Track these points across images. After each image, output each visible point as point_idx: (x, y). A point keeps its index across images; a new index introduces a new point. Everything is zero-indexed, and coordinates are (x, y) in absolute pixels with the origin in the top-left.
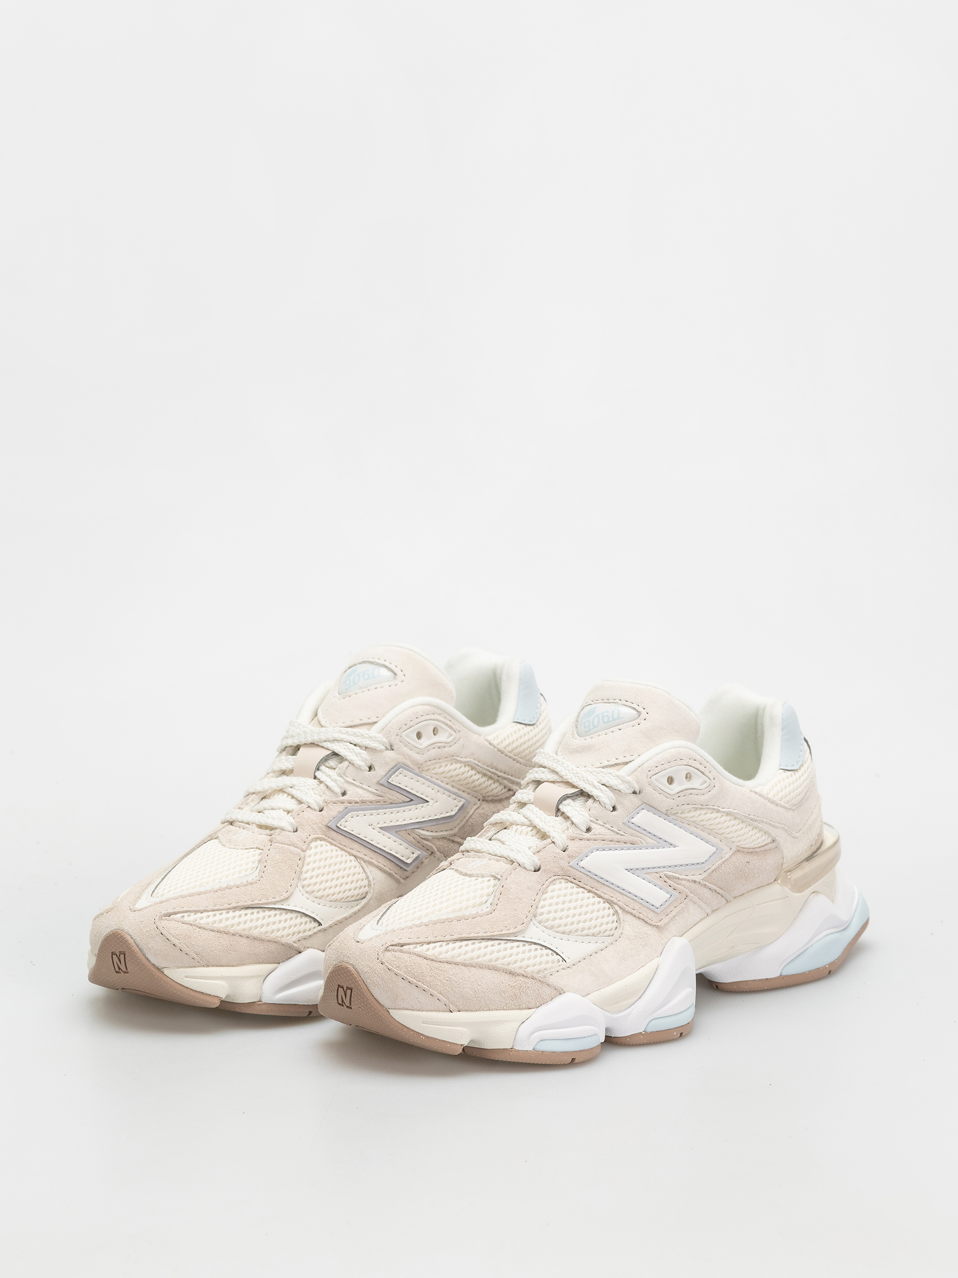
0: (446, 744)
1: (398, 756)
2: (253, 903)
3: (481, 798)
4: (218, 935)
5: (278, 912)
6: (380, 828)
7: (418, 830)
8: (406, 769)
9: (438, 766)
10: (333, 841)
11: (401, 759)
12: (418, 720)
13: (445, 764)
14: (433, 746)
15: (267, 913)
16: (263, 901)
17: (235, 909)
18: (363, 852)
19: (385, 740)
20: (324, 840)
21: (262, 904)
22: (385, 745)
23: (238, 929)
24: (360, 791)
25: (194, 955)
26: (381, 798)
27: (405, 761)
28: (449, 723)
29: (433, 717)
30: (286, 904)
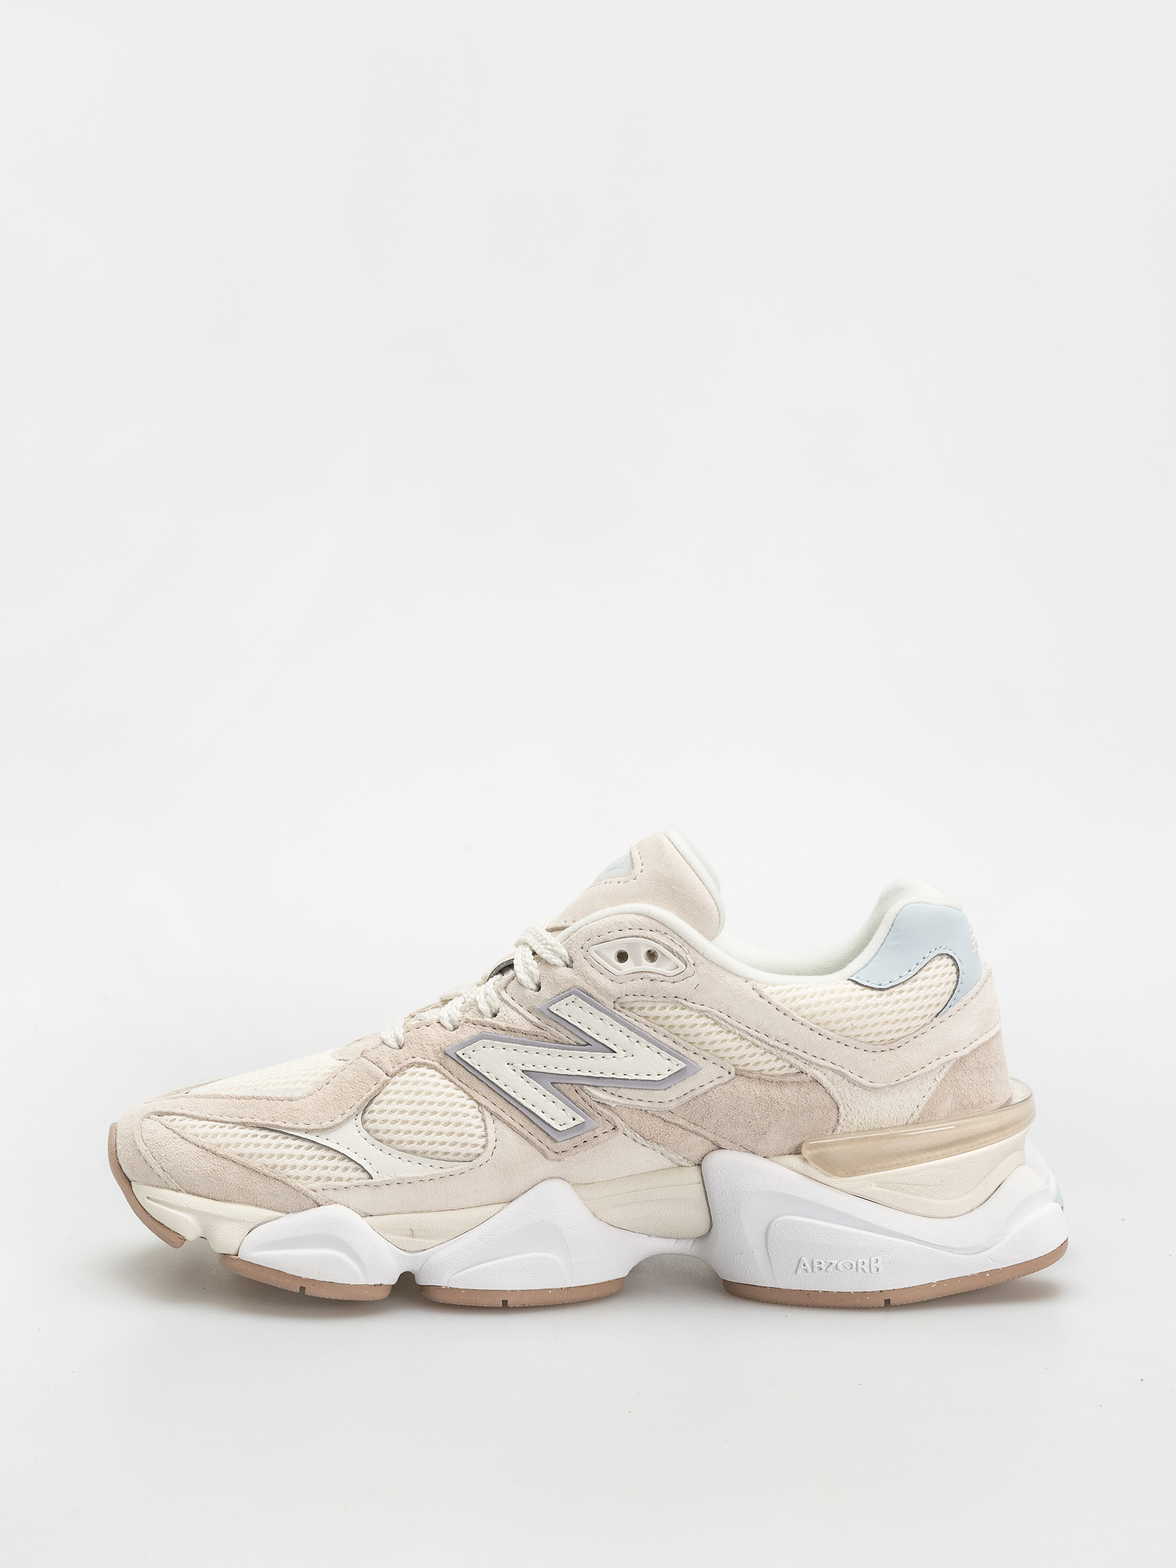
0: (664, 978)
1: (575, 977)
2: (272, 1123)
3: (733, 1071)
4: (201, 1152)
5: (306, 1144)
6: (523, 1071)
7: (590, 1089)
8: (584, 999)
9: (649, 1005)
10: (449, 1074)
11: (580, 982)
12: (621, 934)
13: (662, 1005)
14: (642, 975)
15: (289, 1141)
16: (289, 1125)
17: (245, 1125)
18: (490, 1100)
19: (564, 951)
20: (435, 1069)
21: (288, 1129)
22: (563, 958)
23: (231, 1152)
24: (513, 1015)
25: (161, 1172)
26: (539, 1031)
27: (586, 987)
28: (676, 948)
29: (649, 934)
30: (323, 1137)
